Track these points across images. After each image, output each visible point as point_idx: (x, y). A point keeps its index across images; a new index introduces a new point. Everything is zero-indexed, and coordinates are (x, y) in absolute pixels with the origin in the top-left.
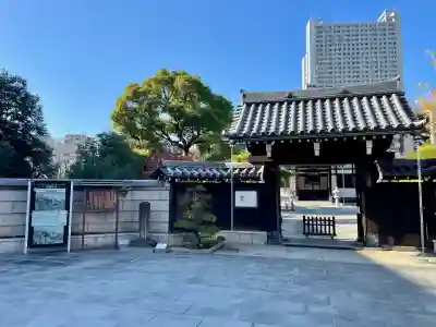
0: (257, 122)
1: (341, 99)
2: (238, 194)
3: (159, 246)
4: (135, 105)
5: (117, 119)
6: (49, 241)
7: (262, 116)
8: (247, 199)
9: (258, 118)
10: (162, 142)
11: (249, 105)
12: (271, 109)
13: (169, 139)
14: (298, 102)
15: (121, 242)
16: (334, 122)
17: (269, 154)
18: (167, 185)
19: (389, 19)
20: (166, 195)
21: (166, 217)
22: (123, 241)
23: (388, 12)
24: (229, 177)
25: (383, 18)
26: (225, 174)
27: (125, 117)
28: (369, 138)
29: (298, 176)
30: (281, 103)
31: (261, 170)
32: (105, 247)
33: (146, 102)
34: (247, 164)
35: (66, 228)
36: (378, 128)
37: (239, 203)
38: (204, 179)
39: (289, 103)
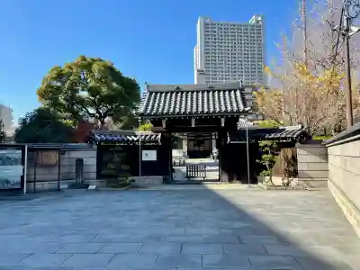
0: (156, 105)
1: (208, 92)
2: (144, 152)
3: (90, 187)
4: (59, 84)
5: (43, 95)
6: (9, 186)
7: (160, 101)
8: (150, 156)
9: (157, 102)
10: (81, 114)
11: (151, 93)
12: (166, 96)
13: (88, 112)
14: (182, 93)
15: (61, 187)
16: (203, 107)
17: (164, 126)
18: (95, 147)
19: (258, 22)
20: (94, 154)
21: (94, 169)
22: (63, 186)
23: (257, 16)
24: (138, 141)
25: (252, 21)
26: (135, 139)
27: (49, 93)
28: (222, 117)
29: (189, 141)
30: (172, 93)
31: (159, 136)
32: (50, 190)
33: (69, 82)
34: (150, 133)
35: (22, 177)
36: (226, 111)
37: (144, 159)
38: (121, 142)
39: (178, 93)
